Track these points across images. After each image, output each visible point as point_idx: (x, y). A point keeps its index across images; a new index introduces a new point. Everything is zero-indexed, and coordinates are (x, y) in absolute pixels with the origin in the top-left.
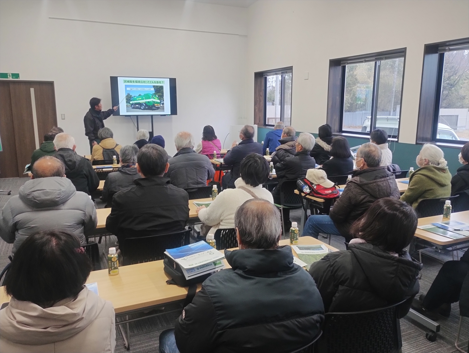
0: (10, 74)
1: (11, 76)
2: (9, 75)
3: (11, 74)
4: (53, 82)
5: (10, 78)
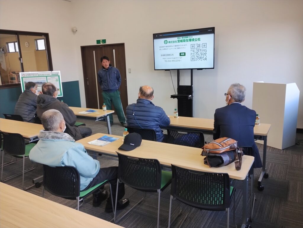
2: (101, 41)
5: (102, 43)
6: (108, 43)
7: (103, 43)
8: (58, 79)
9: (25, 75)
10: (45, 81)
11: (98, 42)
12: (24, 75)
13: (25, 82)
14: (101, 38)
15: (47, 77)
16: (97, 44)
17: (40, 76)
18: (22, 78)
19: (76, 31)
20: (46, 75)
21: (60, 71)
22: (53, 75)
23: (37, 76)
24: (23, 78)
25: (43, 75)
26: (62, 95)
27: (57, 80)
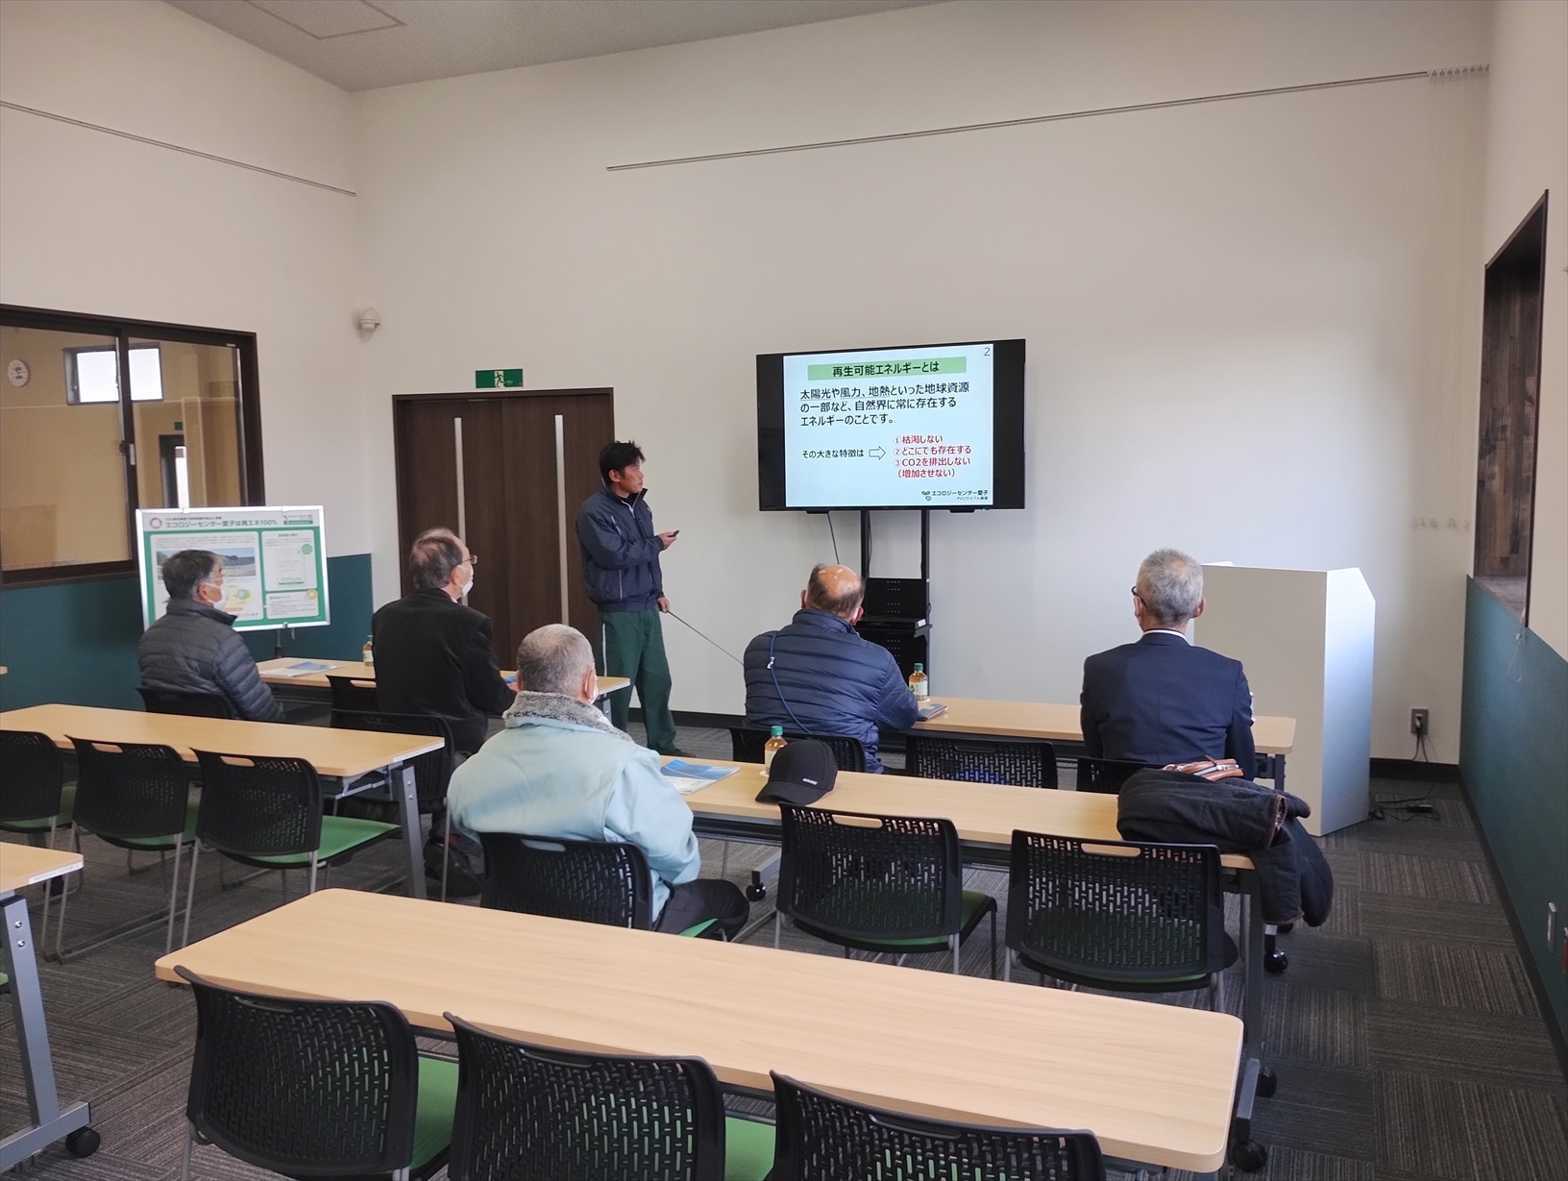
0: (499, 373)
1: (502, 379)
2: (499, 376)
4: (610, 389)
5: (501, 385)
6: (529, 384)
7: (506, 385)
8: (312, 544)
9: (161, 522)
10: (253, 549)
11: (484, 377)
12: (156, 523)
13: (159, 555)
14: (498, 364)
15: (264, 533)
16: (477, 387)
17: (229, 527)
18: (147, 535)
19: (377, 324)
20: (257, 522)
21: (320, 508)
22: (291, 522)
23: (215, 527)
24: (153, 537)
25: (245, 522)
26: (324, 620)
27: (306, 549)
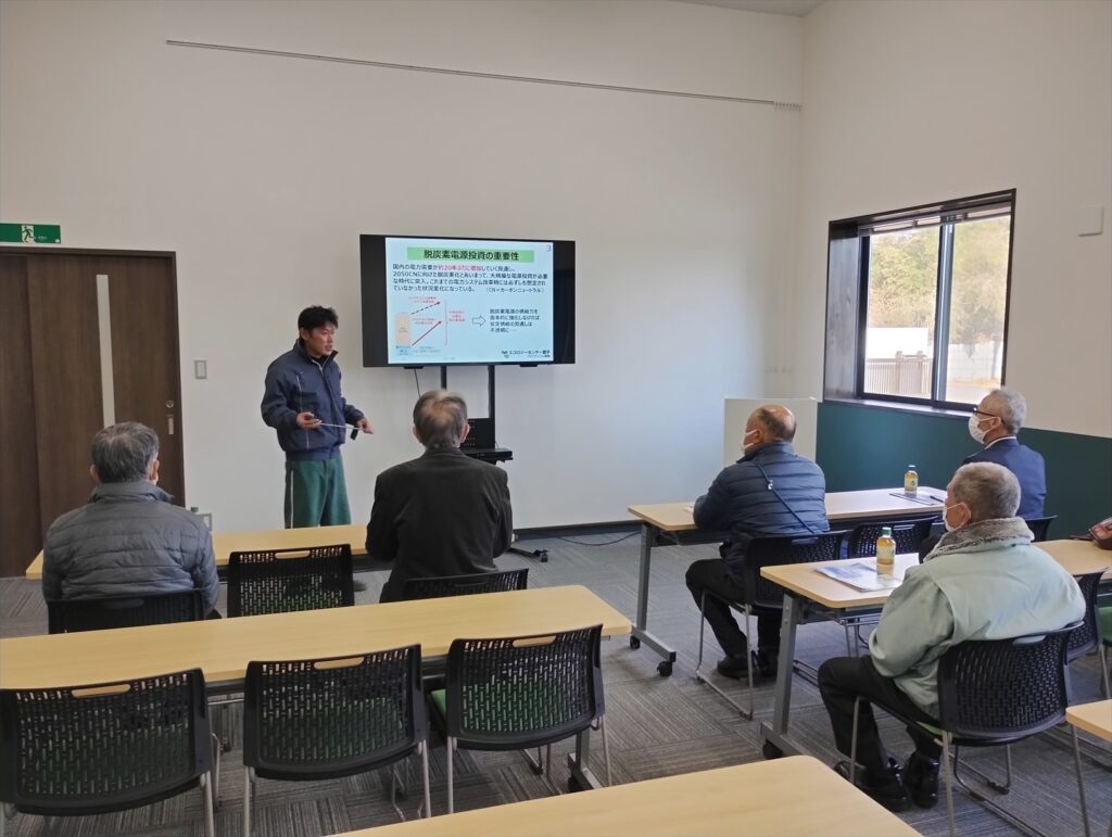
0: (28, 227)
1: (32, 234)
2: (27, 231)
3: (31, 228)
4: (174, 253)
5: (29, 240)
7: (37, 241)
14: (29, 218)
